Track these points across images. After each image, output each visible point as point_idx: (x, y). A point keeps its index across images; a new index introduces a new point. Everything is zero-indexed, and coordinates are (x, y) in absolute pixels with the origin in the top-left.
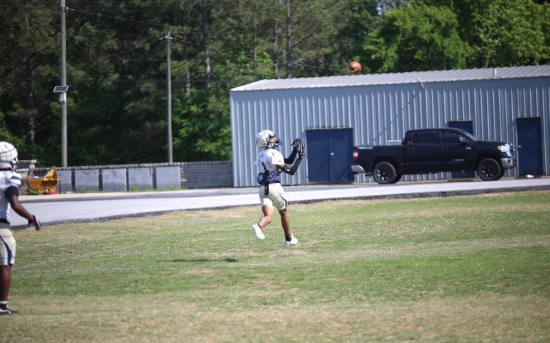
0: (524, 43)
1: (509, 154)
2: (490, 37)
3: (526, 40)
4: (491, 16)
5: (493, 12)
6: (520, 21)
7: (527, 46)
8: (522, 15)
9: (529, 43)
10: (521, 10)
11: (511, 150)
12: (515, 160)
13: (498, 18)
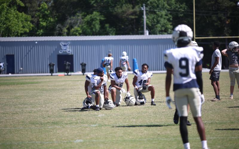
0: (15, 27)
1: (2, 66)
2: (2, 24)
3: (15, 26)
4: (2, 16)
5: (4, 15)
6: (13, 19)
7: (16, 28)
8: (14, 17)
9: (16, 27)
10: (14, 15)
11: (3, 65)
12: (4, 68)
13: (5, 17)
